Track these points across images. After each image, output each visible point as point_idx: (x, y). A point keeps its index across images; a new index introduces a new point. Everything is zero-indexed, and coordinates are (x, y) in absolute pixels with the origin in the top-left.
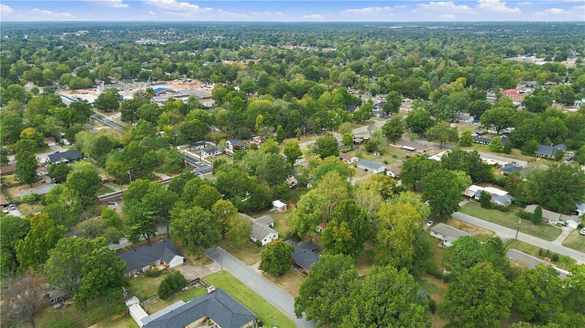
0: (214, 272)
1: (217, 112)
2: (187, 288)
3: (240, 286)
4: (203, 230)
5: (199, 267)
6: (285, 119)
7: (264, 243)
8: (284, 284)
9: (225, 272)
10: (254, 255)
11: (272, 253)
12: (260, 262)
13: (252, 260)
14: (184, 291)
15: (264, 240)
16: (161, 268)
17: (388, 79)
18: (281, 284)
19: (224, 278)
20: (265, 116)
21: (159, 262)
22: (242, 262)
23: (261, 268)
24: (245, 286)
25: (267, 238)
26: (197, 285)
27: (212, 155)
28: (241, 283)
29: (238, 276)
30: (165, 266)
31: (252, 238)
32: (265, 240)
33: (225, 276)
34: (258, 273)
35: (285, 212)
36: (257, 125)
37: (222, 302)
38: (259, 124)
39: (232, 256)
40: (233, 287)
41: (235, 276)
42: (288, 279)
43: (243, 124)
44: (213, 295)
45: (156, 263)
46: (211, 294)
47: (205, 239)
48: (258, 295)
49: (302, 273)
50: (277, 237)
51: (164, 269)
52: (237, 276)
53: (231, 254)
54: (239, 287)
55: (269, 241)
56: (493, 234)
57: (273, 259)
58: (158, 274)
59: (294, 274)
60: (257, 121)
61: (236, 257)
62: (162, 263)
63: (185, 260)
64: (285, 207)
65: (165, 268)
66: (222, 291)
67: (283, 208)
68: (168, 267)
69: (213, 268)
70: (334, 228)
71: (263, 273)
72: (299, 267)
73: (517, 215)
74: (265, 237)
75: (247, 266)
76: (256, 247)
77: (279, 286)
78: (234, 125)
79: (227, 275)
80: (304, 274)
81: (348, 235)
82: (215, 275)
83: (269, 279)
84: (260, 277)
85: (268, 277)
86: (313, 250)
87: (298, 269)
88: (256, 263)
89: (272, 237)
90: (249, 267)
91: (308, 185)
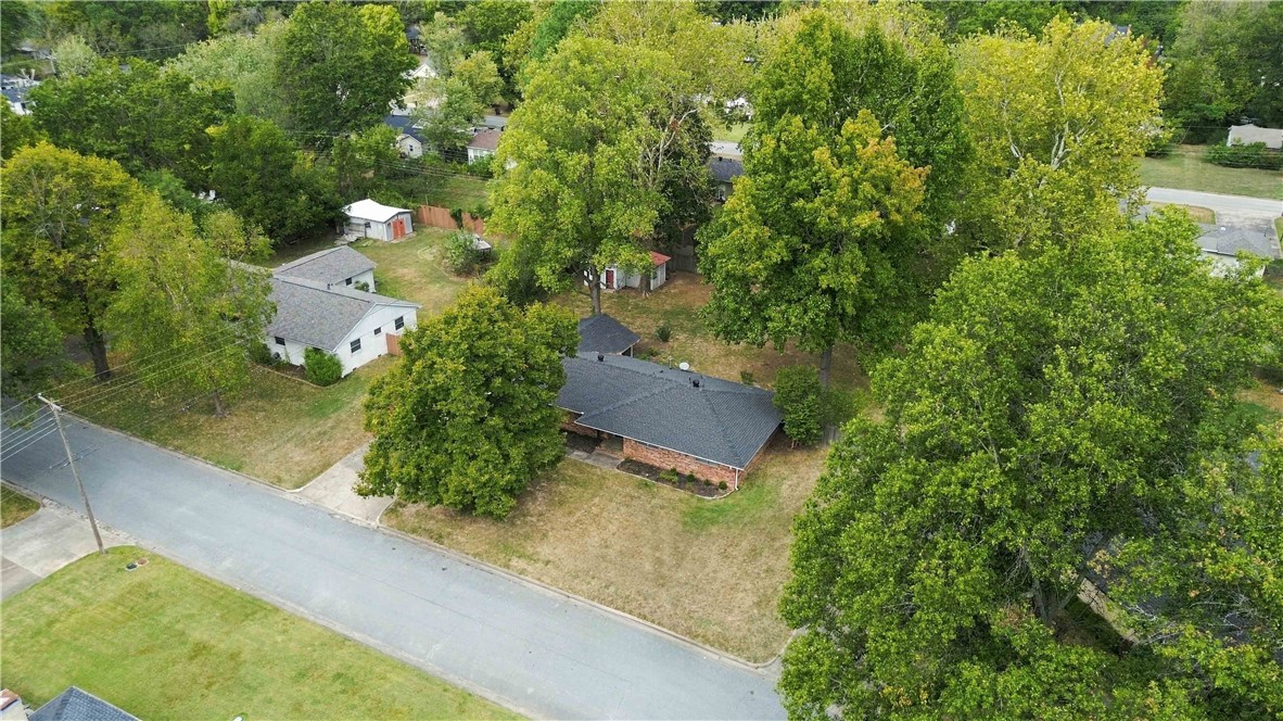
0: (39, 570)
3: (253, 628)
7: (350, 362)
8: (545, 551)
9: (129, 560)
10: (306, 427)
11: (453, 366)
12: (363, 450)
13: (298, 455)
15: (345, 346)
18: (530, 558)
19: (118, 602)
23: (377, 482)
24: (292, 620)
25: (362, 331)
28: (249, 607)
29: (228, 563)
31: (275, 348)
32: (356, 346)
33: (129, 579)
34: (360, 521)
35: (410, 242)
39: (167, 452)
40: (200, 650)
41: (202, 566)
42: (559, 517)
48: (403, 666)
49: (621, 466)
50: (410, 327)
52: (223, 569)
53: (163, 443)
54: (247, 637)
55: (374, 348)
57: (463, 404)
59: (584, 485)
61: (194, 454)
64: (407, 218)
67: (395, 225)
69: (35, 546)
70: (822, 154)
71: (392, 511)
72: (591, 440)
73: (1210, 161)
74: (350, 328)
75: (273, 491)
76: (308, 387)
77: (523, 572)
78: (121, 18)
79: (142, 574)
80: (638, 473)
81: (914, 181)
82: (46, 590)
83: (439, 538)
84: (379, 538)
85: (429, 533)
86: (627, 353)
87: (590, 451)
88: (327, 466)
89: (390, 328)
90: (290, 495)
91: (471, 153)
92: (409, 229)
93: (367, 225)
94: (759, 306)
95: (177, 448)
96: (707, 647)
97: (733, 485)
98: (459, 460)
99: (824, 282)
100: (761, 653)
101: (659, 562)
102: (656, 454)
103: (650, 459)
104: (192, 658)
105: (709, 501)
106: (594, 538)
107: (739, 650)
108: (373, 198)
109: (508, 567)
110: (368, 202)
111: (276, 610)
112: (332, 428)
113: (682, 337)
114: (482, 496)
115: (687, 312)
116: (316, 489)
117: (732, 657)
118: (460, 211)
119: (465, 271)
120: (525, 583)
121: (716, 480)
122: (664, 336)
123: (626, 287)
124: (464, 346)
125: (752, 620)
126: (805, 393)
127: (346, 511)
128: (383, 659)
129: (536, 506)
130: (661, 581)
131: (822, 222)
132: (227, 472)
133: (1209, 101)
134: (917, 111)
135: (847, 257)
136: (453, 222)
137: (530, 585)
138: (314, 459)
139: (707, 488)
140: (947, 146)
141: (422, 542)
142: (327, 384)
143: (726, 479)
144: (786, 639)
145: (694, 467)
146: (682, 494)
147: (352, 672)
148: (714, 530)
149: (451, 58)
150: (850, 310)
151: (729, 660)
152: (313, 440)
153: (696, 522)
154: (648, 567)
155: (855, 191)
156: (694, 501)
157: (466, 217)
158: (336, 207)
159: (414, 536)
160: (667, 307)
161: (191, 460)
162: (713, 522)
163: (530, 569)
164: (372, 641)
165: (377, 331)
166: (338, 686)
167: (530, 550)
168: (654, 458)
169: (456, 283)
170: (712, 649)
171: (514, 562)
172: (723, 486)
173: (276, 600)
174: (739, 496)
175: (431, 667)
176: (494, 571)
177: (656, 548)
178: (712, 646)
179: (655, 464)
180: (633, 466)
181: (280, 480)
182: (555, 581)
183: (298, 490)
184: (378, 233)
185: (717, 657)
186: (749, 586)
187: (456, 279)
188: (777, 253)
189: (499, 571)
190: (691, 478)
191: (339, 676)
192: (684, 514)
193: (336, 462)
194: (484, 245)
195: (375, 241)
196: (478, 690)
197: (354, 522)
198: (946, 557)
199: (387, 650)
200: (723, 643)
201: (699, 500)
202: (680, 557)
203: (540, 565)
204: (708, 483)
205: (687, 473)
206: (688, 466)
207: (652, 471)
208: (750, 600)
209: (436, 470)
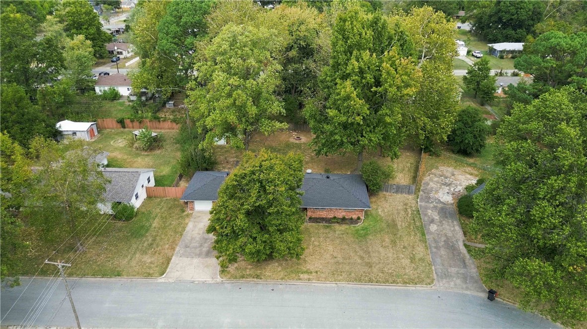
7: (136, 204)
8: (310, 267)
13: (147, 259)
15: (134, 198)
18: (308, 272)
25: (138, 190)
32: (137, 196)
34: (210, 280)
35: (101, 139)
50: (153, 182)
67: (90, 132)
71: (222, 271)
74: (134, 187)
75: (150, 280)
77: (309, 279)
80: (319, 222)
83: (258, 277)
84: (228, 286)
85: (251, 276)
88: (169, 260)
89: (146, 183)
90: (161, 280)
91: (97, 89)
92: (96, 133)
93: (75, 134)
96: (408, 285)
97: (362, 217)
100: (429, 281)
101: (362, 258)
102: (324, 212)
103: (321, 215)
105: (358, 226)
106: (327, 255)
108: (68, 119)
109: (300, 279)
110: (68, 122)
116: (173, 273)
117: (420, 286)
118: (122, 120)
119: (150, 148)
120: (313, 284)
121: (355, 217)
125: (415, 269)
127: (200, 278)
130: (369, 265)
132: (112, 279)
136: (119, 125)
137: (316, 284)
138: (158, 259)
139: (352, 221)
141: (250, 281)
142: (131, 218)
143: (359, 215)
144: (433, 272)
145: (344, 214)
146: (346, 227)
148: (371, 237)
151: (420, 288)
152: (149, 249)
153: (362, 236)
157: (127, 122)
158: (52, 127)
159: (244, 279)
161: (83, 279)
162: (367, 234)
163: (311, 277)
165: (143, 187)
167: (304, 269)
168: (324, 214)
170: (410, 285)
171: (302, 276)
172: (359, 219)
174: (369, 221)
176: (296, 283)
177: (356, 252)
178: (409, 284)
179: (324, 217)
180: (311, 219)
181: (150, 274)
182: (327, 279)
183: (163, 276)
184: (84, 137)
185: (414, 288)
186: (403, 256)
187: (146, 153)
189: (299, 283)
190: (344, 219)
192: (353, 234)
193: (172, 256)
194: (152, 135)
195: (82, 141)
197: (207, 282)
200: (413, 282)
201: (353, 227)
202: (368, 253)
203: (314, 274)
204: (352, 219)
205: (342, 217)
206: (340, 214)
207: (326, 220)
208: (408, 261)
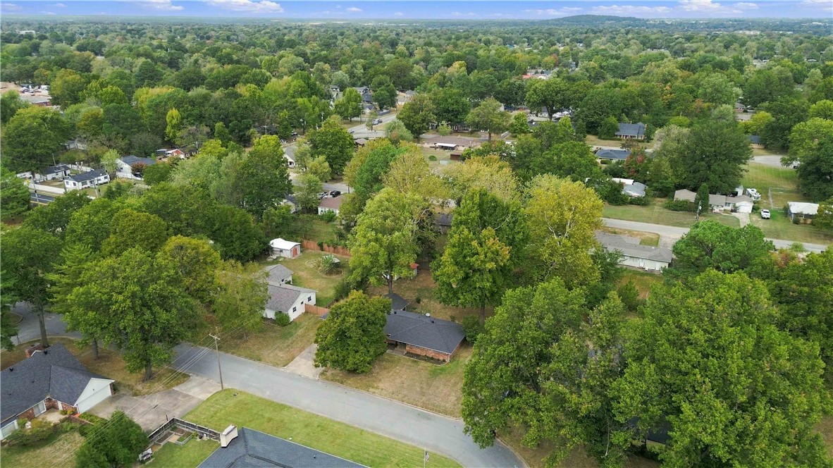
0: (202, 397)
1: (77, 112)
2: (149, 451)
3: (285, 413)
4: (164, 301)
5: (158, 395)
6: (223, 114)
7: (293, 316)
8: (381, 385)
9: (233, 393)
10: (280, 344)
13: (281, 354)
14: (142, 462)
15: (291, 310)
16: (54, 418)
17: (359, 66)
18: (377, 388)
20: (184, 111)
21: (42, 406)
22: (261, 364)
24: (298, 411)
25: (297, 304)
26: (174, 438)
27: (89, 184)
28: (282, 407)
29: (268, 393)
30: (64, 412)
32: (295, 310)
33: (236, 399)
34: (311, 377)
35: (300, 258)
36: (168, 129)
37: (275, 459)
38: (173, 127)
39: (229, 355)
40: (270, 420)
41: (259, 395)
42: (384, 373)
43: (141, 128)
44: (240, 449)
45: (36, 411)
46: (231, 449)
47: (173, 322)
48: (339, 423)
49: (406, 355)
50: (313, 301)
51: (63, 421)
52: (267, 395)
54: (284, 415)
55: (300, 310)
56: (657, 236)
58: (49, 436)
59: (393, 362)
60: (168, 120)
61: (240, 355)
62: (51, 408)
63: (114, 388)
64: (299, 249)
65: (62, 417)
66: (254, 433)
67: (294, 251)
68: (75, 412)
69: (196, 390)
70: (475, 243)
71: (322, 374)
72: (394, 345)
73: (666, 208)
74: (293, 302)
75: (275, 368)
76: (277, 328)
77: (374, 393)
78: (122, 130)
79: (240, 397)
80: (412, 357)
81: (506, 251)
82: (208, 404)
83: (342, 383)
84: (320, 383)
85: (338, 381)
86: (404, 310)
87: (393, 349)
88: (293, 358)
89: (306, 301)
90: (282, 369)
91: (320, 209)
92: (299, 252)
93: (281, 251)
94: (455, 293)
95: (233, 353)
97: (448, 360)
98: (352, 353)
99: (478, 285)
100: (459, 415)
101: (422, 388)
102: (419, 350)
103: (416, 352)
104: (268, 422)
105: (439, 366)
106: (398, 381)
107: (451, 414)
108: (281, 237)
109: (369, 391)
110: (280, 240)
111: (291, 408)
112: (292, 343)
113: (425, 301)
114: (361, 365)
115: (427, 289)
116: (291, 367)
117: (448, 416)
118: (322, 243)
119: (330, 272)
121: (441, 358)
122: (418, 301)
123: (400, 278)
124: (356, 313)
125: (454, 405)
126: (473, 325)
127: (306, 374)
128: (331, 421)
129: (377, 370)
130: (423, 394)
131: (476, 266)
132: (255, 362)
133: (666, 178)
134: (509, 223)
135: (485, 277)
136: (319, 248)
137: (377, 397)
138: (288, 356)
139: (438, 361)
140: (520, 236)
141: (336, 384)
142: (285, 325)
143: (445, 358)
145: (433, 354)
146: (429, 364)
147: (323, 425)
148: (441, 376)
149: (306, 160)
150: (488, 295)
151: (448, 418)
152: (286, 348)
153: (434, 374)
154: (418, 389)
155: (486, 257)
156: (434, 367)
157: (325, 246)
158: (266, 243)
159: (332, 382)
160: (419, 287)
162: (440, 373)
163: (376, 392)
164: (326, 416)
165: (302, 303)
166: (319, 429)
167: (375, 385)
168: (418, 352)
169: (326, 278)
171: (371, 389)
172: (444, 361)
173: (290, 405)
174: (450, 364)
175: (348, 423)
176: (364, 393)
177: (421, 383)
180: (409, 354)
181: (277, 364)
182: (386, 395)
183: (285, 367)
184: (287, 255)
185: (443, 417)
187: (326, 276)
188: (461, 275)
189: (367, 393)
190: (432, 358)
191: (318, 426)
192: (431, 371)
193: (296, 356)
194: (337, 261)
195: (285, 258)
196: (365, 429)
197: (309, 378)
198: (501, 370)
199: (333, 418)
200: (445, 412)
202: (429, 386)
203: (380, 390)
204: (438, 360)
205: (431, 356)
206: (431, 354)
207: (418, 356)
208: (454, 399)
209: (344, 357)
